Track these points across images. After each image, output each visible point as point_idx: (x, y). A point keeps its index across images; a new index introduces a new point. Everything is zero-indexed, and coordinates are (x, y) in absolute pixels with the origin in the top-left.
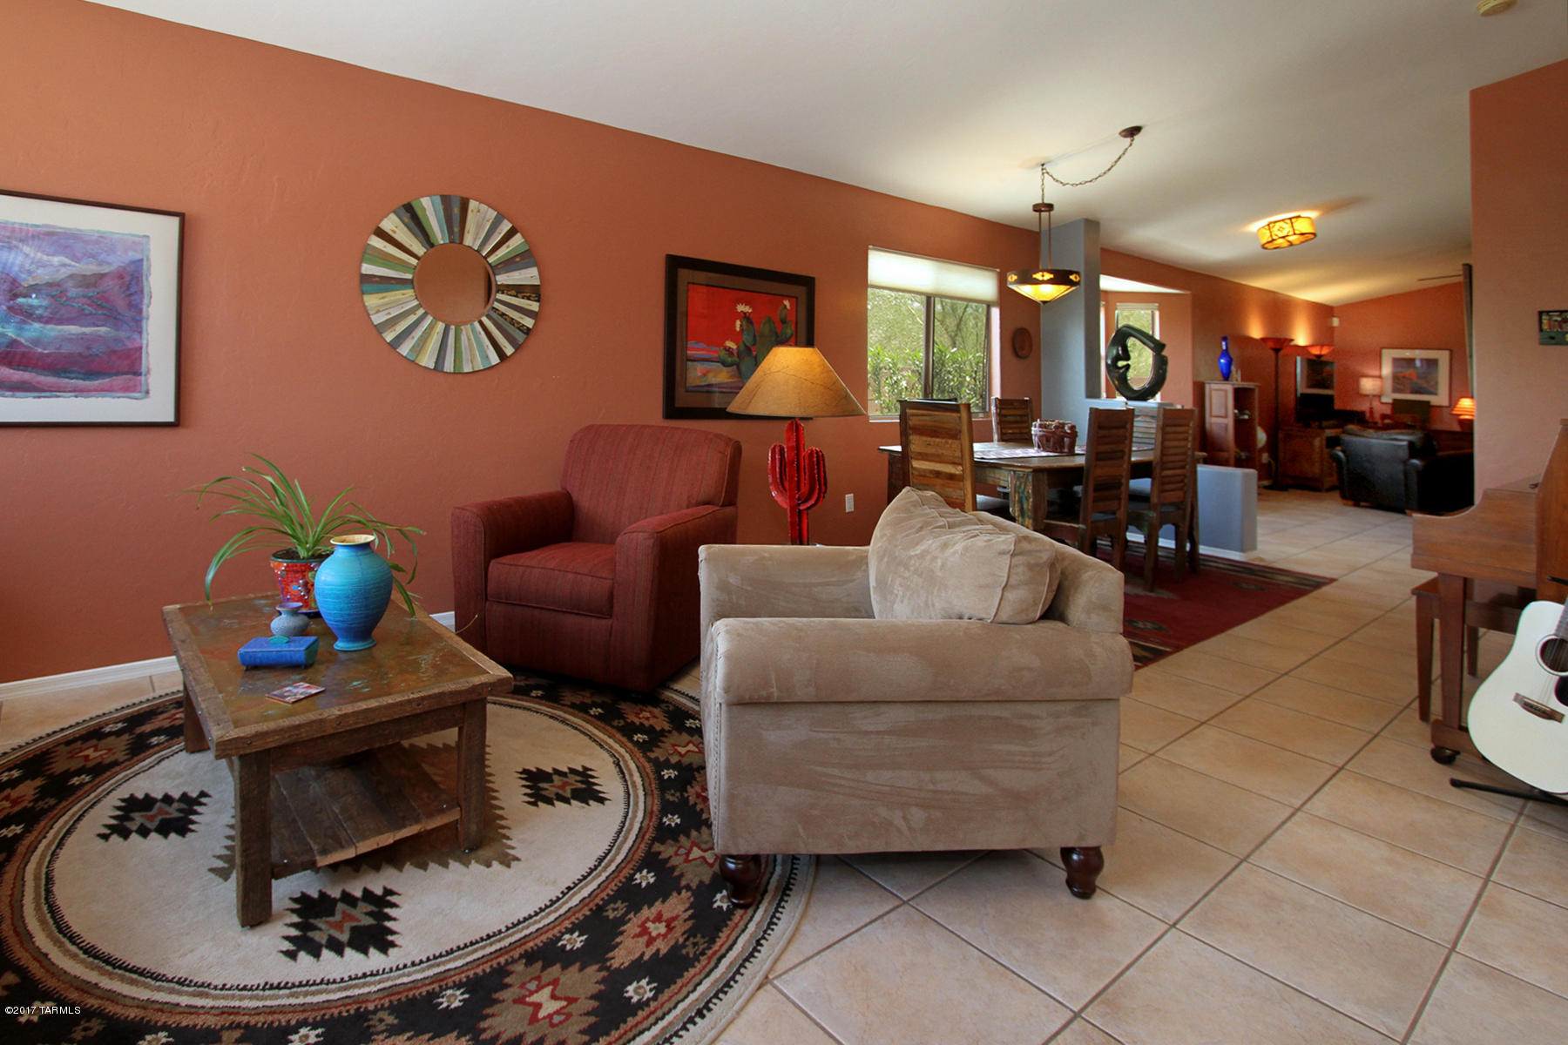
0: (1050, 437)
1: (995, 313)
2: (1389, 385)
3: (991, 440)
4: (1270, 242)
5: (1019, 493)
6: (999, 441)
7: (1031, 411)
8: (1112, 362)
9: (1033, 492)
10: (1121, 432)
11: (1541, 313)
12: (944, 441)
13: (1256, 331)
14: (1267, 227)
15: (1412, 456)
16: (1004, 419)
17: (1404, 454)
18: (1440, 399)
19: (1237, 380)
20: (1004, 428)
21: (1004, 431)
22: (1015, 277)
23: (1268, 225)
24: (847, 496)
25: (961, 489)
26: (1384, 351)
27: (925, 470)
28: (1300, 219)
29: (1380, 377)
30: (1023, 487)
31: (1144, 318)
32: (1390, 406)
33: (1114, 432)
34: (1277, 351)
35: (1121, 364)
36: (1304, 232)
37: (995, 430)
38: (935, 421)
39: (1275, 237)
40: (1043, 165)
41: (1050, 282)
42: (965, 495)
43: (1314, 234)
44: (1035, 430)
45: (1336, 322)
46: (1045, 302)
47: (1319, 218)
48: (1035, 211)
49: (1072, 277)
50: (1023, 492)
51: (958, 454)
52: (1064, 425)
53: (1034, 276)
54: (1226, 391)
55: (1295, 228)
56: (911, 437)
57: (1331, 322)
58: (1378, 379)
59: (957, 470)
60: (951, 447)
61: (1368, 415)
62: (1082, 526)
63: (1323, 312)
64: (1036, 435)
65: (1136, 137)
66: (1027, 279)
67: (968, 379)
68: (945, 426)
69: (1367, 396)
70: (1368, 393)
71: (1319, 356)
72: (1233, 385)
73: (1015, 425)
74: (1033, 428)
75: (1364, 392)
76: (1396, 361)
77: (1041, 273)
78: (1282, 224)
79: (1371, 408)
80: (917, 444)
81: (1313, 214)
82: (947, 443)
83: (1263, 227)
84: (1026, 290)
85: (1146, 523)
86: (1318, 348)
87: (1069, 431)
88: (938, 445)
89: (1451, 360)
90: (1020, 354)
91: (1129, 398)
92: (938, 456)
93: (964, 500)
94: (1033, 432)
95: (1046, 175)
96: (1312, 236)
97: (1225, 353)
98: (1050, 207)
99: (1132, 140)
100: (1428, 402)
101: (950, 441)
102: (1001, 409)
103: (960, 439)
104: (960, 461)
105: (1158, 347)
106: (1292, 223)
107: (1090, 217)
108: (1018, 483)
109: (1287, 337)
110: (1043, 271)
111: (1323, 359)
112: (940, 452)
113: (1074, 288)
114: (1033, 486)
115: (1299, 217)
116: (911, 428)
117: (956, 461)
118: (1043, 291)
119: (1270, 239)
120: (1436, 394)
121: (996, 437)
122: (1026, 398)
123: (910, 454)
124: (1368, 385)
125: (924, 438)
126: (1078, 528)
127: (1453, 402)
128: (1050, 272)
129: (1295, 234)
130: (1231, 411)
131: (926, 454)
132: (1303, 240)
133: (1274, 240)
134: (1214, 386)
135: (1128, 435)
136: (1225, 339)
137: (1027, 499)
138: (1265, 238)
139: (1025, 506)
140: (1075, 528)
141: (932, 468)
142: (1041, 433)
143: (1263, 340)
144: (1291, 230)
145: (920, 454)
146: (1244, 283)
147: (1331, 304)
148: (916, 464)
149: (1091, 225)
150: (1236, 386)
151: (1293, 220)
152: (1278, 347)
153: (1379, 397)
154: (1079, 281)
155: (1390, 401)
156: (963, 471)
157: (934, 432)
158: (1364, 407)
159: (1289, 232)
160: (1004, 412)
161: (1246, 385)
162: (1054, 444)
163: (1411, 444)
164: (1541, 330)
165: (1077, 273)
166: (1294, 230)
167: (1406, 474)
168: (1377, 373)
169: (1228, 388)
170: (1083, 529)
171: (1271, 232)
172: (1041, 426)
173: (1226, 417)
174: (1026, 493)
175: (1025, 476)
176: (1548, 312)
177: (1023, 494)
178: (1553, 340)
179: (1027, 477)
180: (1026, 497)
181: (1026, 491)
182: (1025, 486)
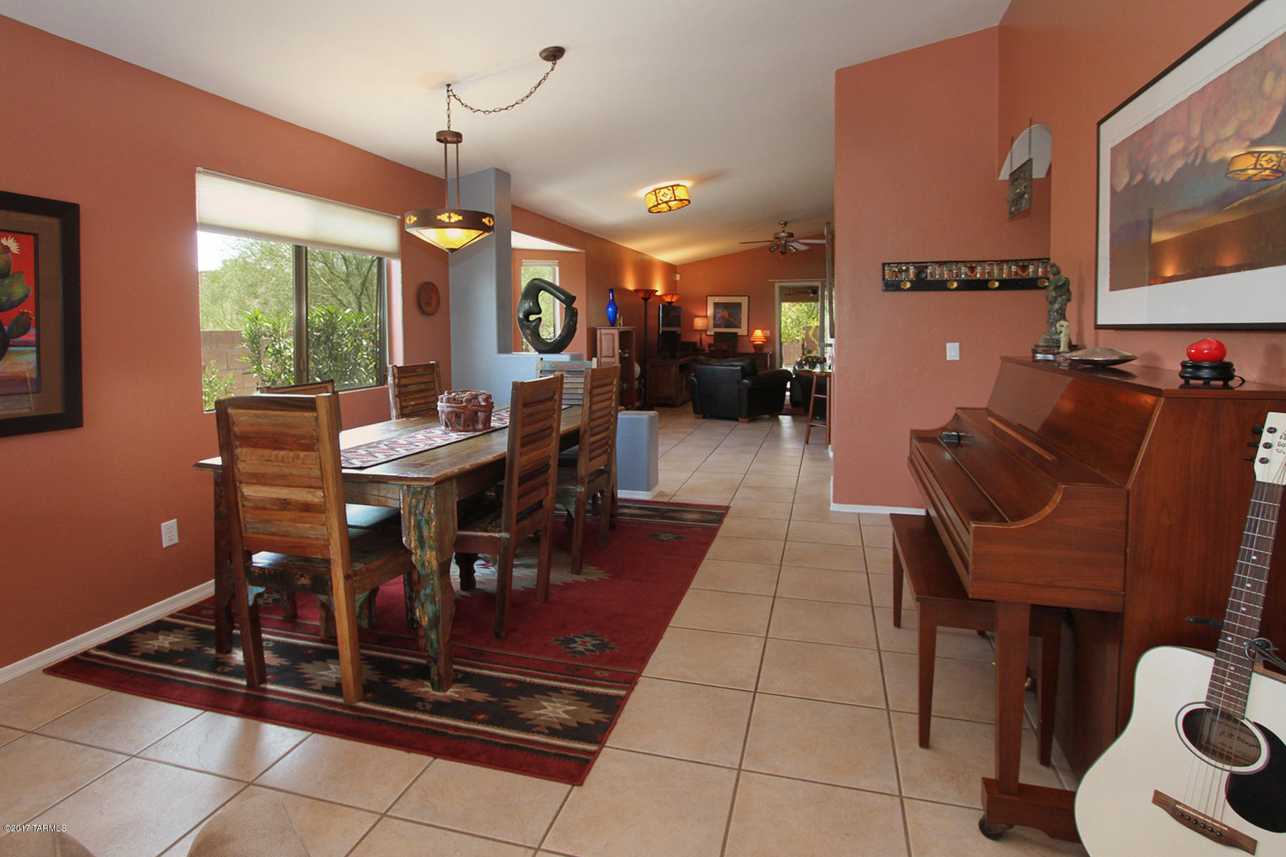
0: (461, 413)
1: (396, 266)
2: (711, 322)
3: (387, 418)
4: (656, 206)
5: (416, 515)
6: (398, 417)
7: (439, 376)
8: (524, 315)
9: (437, 513)
10: (549, 404)
11: (884, 265)
12: (291, 454)
13: (630, 285)
14: (653, 193)
15: (744, 377)
16: (403, 390)
17: (739, 376)
18: (742, 331)
19: (620, 325)
20: (405, 400)
21: (403, 404)
22: (414, 219)
23: (655, 191)
24: (163, 524)
25: (323, 525)
26: (709, 298)
27: (262, 500)
28: (679, 187)
29: (706, 317)
30: (421, 505)
31: (549, 273)
32: (713, 337)
33: (541, 407)
34: (646, 300)
35: (532, 318)
36: (682, 198)
37: (392, 405)
38: (275, 425)
39: (660, 202)
40: (449, 85)
41: (458, 225)
42: (330, 534)
43: (689, 201)
44: (441, 406)
45: (678, 277)
46: (453, 250)
47: (691, 188)
48: (439, 140)
49: (485, 221)
50: (421, 514)
51: (316, 472)
52: (476, 397)
53: (439, 217)
54: (613, 335)
55: (676, 194)
56: (238, 451)
57: (676, 277)
58: (705, 319)
59: (316, 497)
60: (304, 463)
61: (698, 344)
62: (505, 535)
63: (671, 269)
64: (443, 412)
65: (558, 61)
66: (428, 220)
67: (365, 343)
68: (294, 432)
69: (698, 330)
70: (699, 328)
71: (670, 303)
72: (619, 329)
73: (417, 396)
74: (439, 403)
75: (697, 328)
76: (716, 305)
77: (447, 214)
78: (666, 190)
79: (701, 339)
80: (248, 460)
81: (688, 184)
82: (298, 457)
83: (650, 192)
84: (429, 235)
85: (574, 499)
86: (670, 297)
87: (483, 404)
88: (283, 461)
89: (749, 302)
90: (425, 309)
91: (541, 352)
92: (284, 477)
93: (328, 540)
94: (438, 409)
95: (452, 98)
96: (687, 203)
97: (612, 303)
98: (457, 137)
99: (554, 64)
100: (736, 333)
101: (302, 454)
102: (399, 378)
103: (318, 450)
104: (320, 484)
105: (568, 300)
106: (673, 190)
107: (500, 168)
108: (414, 501)
109: (653, 289)
110: (450, 212)
111: (673, 305)
112: (287, 471)
113: (487, 234)
114: (437, 504)
115: (678, 185)
116: (237, 438)
117: (314, 483)
118: (451, 237)
119: (656, 203)
120: (740, 327)
121: (394, 413)
122: (431, 362)
123: (238, 477)
124: (699, 323)
125: (261, 452)
126: (500, 538)
127: (750, 333)
128: (458, 213)
129: (675, 200)
130: (618, 351)
131: (264, 476)
132: (680, 206)
133: (659, 204)
134: (604, 331)
135: (556, 407)
136: (612, 291)
137: (428, 523)
138: (652, 202)
139: (425, 533)
140: (495, 537)
141: (274, 496)
142: (450, 409)
143: (636, 291)
144: (673, 195)
145: (254, 475)
146: (622, 245)
147: (675, 264)
148: (248, 491)
149: (503, 177)
150: (621, 330)
151: (675, 188)
152: (647, 296)
153: (706, 331)
154: (493, 226)
155: (713, 333)
156: (324, 497)
157: (274, 441)
158: (696, 339)
159: (671, 197)
160: (404, 381)
161: (626, 328)
162: (465, 423)
163: (743, 368)
164: (884, 279)
165: (491, 216)
166: (675, 196)
167: (739, 391)
168: (704, 314)
169: (616, 332)
170: (507, 539)
171: (656, 197)
172: (448, 400)
173: (613, 356)
174: (426, 515)
175: (424, 491)
176: (889, 264)
177: (422, 516)
178: (892, 286)
179: (427, 492)
180: (426, 520)
181: (426, 511)
182: (425, 505)
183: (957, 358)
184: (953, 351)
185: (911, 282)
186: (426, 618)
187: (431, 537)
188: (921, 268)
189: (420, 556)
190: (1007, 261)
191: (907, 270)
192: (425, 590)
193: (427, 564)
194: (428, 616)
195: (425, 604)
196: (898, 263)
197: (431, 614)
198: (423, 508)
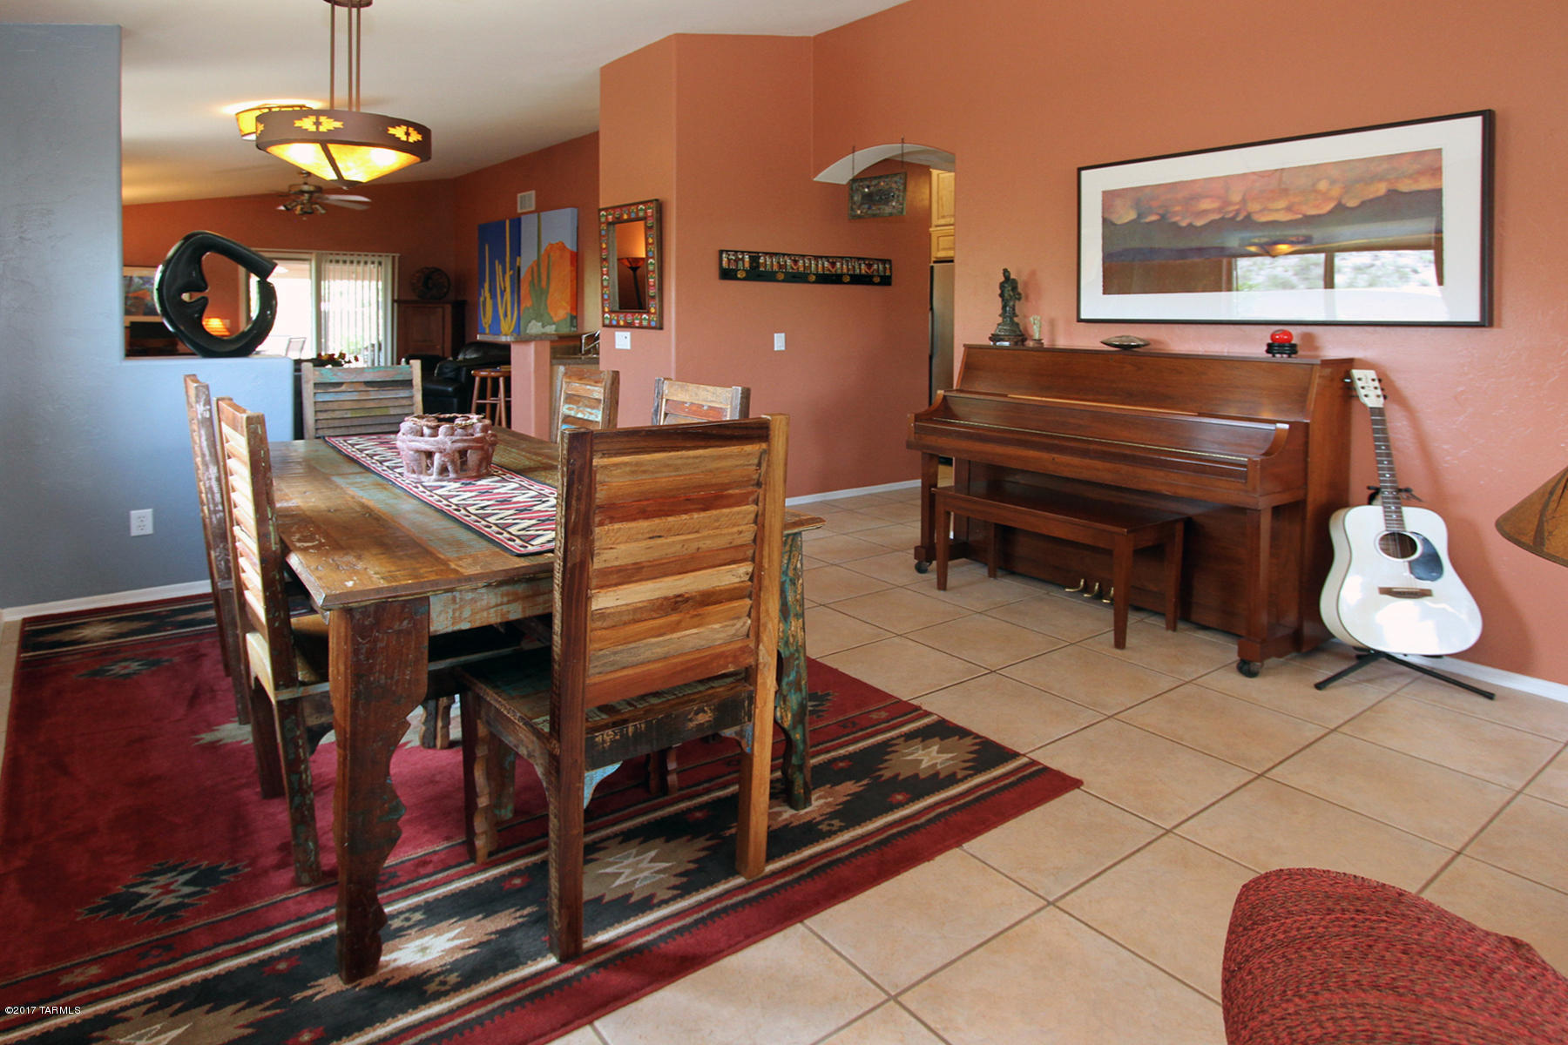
11: (721, 252)
27: (635, 608)
50: (785, 573)
56: (598, 532)
59: (737, 576)
80: (617, 544)
103: (756, 500)
116: (599, 509)
117: (740, 554)
123: (591, 579)
131: (643, 565)
137: (793, 582)
139: (790, 598)
141: (660, 594)
145: (623, 570)
148: (601, 601)
156: (755, 571)
164: (720, 266)
174: (791, 573)
175: (789, 541)
176: (727, 251)
177: (787, 575)
178: (727, 274)
179: (793, 540)
180: (791, 580)
181: (791, 567)
182: (789, 559)
183: (783, 349)
184: (779, 342)
185: (746, 271)
186: (789, 715)
187: (797, 601)
188: (754, 258)
189: (783, 631)
190: (821, 257)
191: (743, 259)
192: (789, 676)
193: (791, 640)
194: (792, 711)
195: (788, 697)
196: (736, 252)
197: (795, 707)
198: (788, 564)
